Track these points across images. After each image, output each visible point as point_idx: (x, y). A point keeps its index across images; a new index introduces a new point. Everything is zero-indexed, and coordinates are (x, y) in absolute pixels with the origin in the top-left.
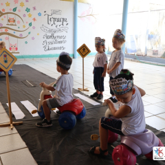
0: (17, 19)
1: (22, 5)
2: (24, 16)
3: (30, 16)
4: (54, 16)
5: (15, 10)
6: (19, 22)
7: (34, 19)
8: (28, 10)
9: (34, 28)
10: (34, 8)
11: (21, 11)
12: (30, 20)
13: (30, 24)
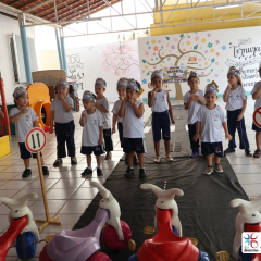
0: (198, 56)
1: (204, 41)
2: (206, 52)
3: (212, 51)
4: (243, 47)
5: (196, 47)
6: (200, 60)
7: (218, 54)
8: (210, 45)
9: (217, 63)
10: (218, 42)
11: (203, 47)
12: (213, 56)
13: (213, 60)
